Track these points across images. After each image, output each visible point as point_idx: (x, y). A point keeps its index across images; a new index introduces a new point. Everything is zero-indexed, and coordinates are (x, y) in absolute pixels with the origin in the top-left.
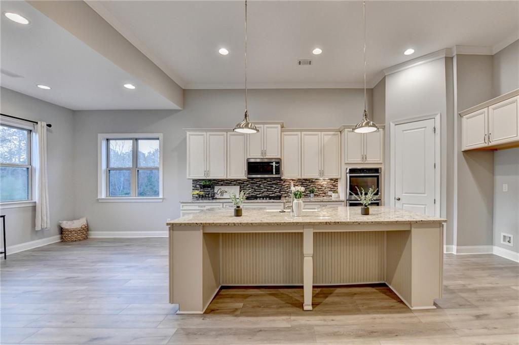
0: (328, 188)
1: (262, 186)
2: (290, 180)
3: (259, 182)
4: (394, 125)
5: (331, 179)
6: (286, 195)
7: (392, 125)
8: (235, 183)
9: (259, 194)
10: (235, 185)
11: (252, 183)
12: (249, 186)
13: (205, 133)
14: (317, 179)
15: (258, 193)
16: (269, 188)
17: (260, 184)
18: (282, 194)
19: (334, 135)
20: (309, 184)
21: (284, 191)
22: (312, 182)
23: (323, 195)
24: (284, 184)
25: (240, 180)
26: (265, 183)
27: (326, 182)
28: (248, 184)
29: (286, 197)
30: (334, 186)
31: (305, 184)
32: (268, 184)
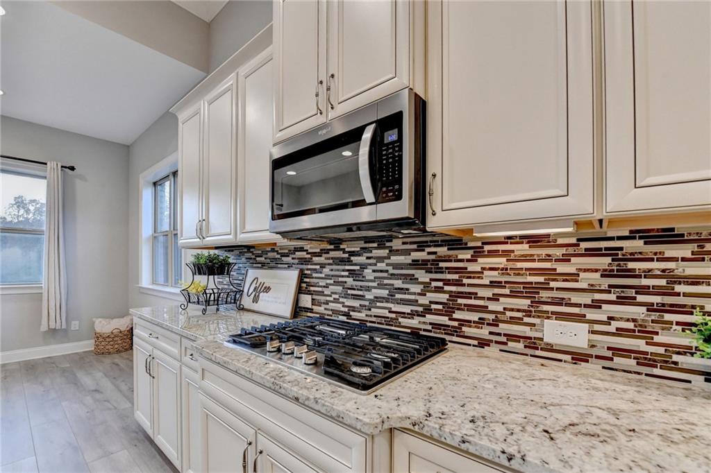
6: (484, 332)
15: (357, 304)
16: (398, 283)
17: (363, 267)
18: (463, 322)
21: (472, 308)
24: (472, 267)
29: (483, 343)
31: (648, 274)
32: (396, 266)
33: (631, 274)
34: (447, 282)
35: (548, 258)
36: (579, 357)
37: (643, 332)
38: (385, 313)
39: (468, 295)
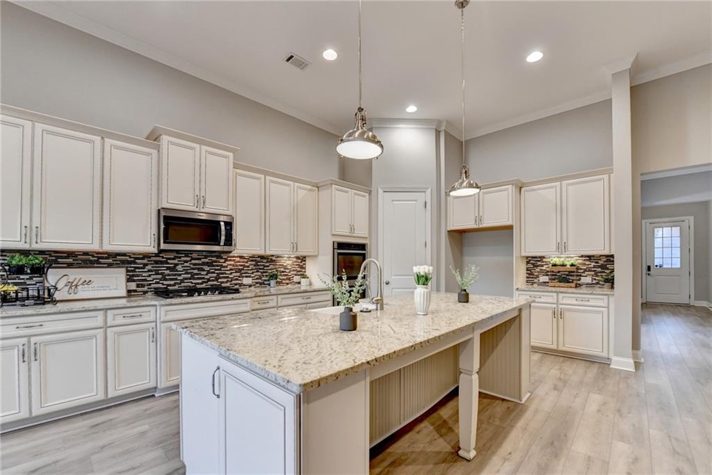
0: (293, 270)
1: (179, 268)
2: (237, 257)
3: (174, 259)
4: (382, 191)
5: (298, 258)
7: (380, 191)
8: (110, 261)
9: (174, 285)
10: (110, 266)
11: (156, 262)
12: (149, 267)
13: (28, 124)
14: (278, 257)
15: (172, 282)
16: (196, 271)
17: (176, 265)
19: (310, 190)
20: (267, 264)
22: (272, 261)
23: (287, 281)
24: (224, 264)
25: (124, 255)
26: (186, 262)
27: (291, 262)
28: (145, 265)
30: (302, 267)
31: (261, 265)
32: (194, 264)
33: (258, 265)
34: (216, 270)
35: (243, 262)
36: (250, 286)
37: (260, 278)
38: (190, 284)
39: (222, 274)
